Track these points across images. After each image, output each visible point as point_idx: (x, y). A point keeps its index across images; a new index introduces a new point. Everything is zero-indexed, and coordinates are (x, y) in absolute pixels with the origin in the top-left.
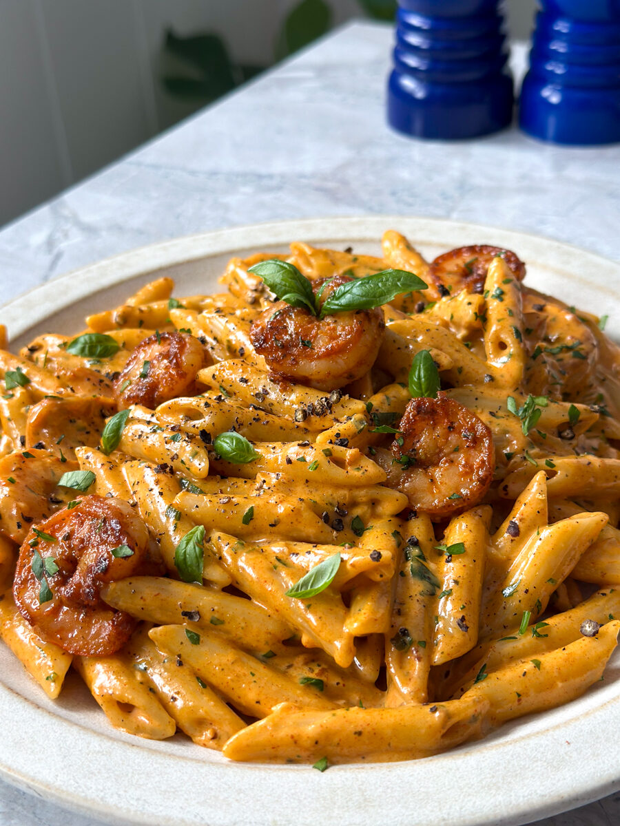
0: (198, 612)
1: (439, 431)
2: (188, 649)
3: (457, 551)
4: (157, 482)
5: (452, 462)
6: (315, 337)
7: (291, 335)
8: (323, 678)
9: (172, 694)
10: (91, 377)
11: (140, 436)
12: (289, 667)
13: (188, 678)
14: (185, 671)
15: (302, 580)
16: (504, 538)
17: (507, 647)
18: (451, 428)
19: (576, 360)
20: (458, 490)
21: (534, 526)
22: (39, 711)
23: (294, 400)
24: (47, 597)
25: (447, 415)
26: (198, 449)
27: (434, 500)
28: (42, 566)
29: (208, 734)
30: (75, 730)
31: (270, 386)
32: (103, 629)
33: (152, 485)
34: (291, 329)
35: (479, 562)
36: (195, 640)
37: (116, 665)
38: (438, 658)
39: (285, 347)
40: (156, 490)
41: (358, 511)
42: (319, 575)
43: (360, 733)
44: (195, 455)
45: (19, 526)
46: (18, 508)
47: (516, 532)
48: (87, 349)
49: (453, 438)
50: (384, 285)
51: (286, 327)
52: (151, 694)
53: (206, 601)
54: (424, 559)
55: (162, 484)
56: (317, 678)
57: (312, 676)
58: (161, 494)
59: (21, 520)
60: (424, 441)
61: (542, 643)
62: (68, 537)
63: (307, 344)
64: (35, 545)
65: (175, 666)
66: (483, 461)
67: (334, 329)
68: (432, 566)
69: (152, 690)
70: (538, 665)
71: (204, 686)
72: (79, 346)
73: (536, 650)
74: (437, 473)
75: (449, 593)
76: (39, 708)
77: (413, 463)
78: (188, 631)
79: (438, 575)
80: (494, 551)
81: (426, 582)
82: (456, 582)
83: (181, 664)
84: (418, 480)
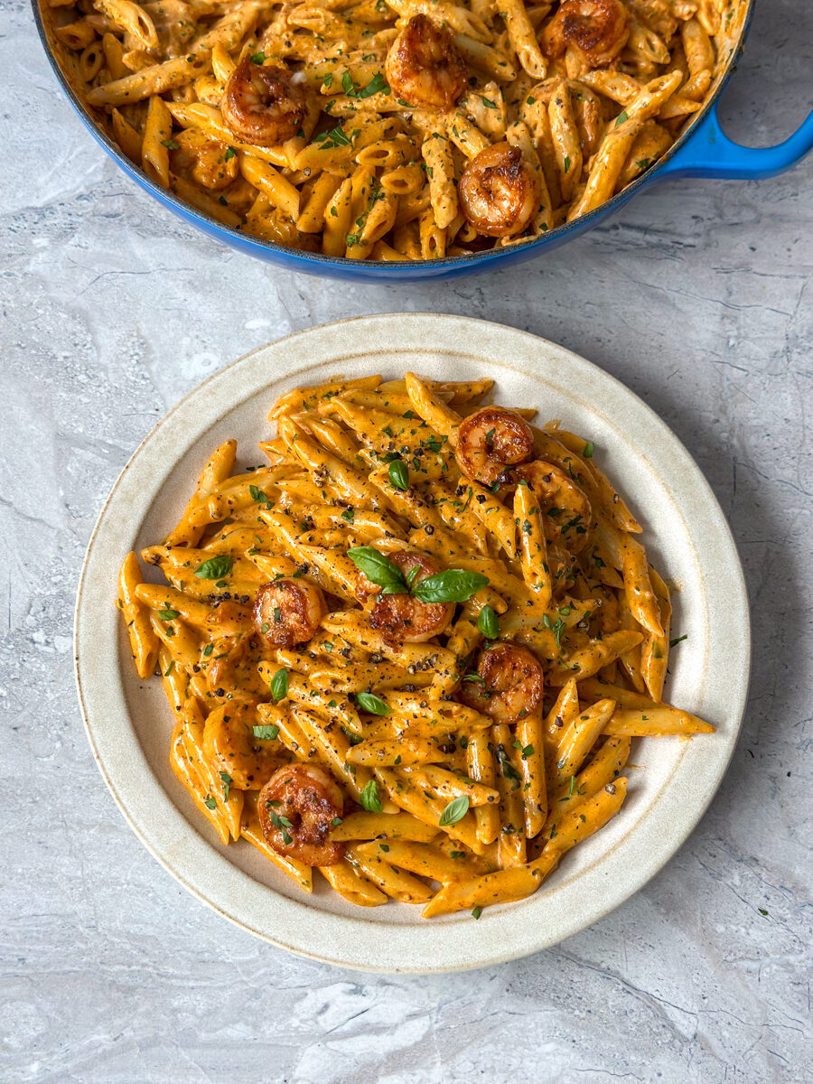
0: (385, 835)
1: (507, 672)
2: (383, 855)
3: (528, 752)
4: (330, 742)
5: (517, 690)
6: (413, 617)
7: (396, 619)
8: (463, 850)
9: (381, 881)
10: (232, 616)
11: (303, 698)
12: (442, 844)
13: (387, 870)
14: (383, 865)
15: (446, 809)
16: (553, 728)
17: (565, 806)
18: (514, 668)
19: (580, 535)
20: (523, 707)
21: (571, 718)
22: (308, 909)
23: (404, 658)
24: (288, 840)
25: (510, 660)
26: (352, 715)
27: (509, 716)
28: (279, 821)
29: (407, 897)
30: (334, 918)
31: (385, 648)
32: (329, 851)
33: (327, 744)
34: (395, 612)
35: (542, 755)
36: (386, 849)
37: (340, 867)
38: (530, 836)
39: (394, 628)
40: (332, 749)
41: (462, 733)
42: (455, 806)
43: (496, 895)
44: (351, 719)
45: (248, 785)
46: (244, 775)
47: (561, 724)
48: (212, 574)
49: (516, 674)
50: (461, 587)
51: (390, 609)
52: (368, 883)
53: (387, 827)
54: (509, 760)
55: (334, 742)
56: (460, 851)
57: (457, 849)
58: (336, 752)
59: (248, 782)
60: (498, 680)
61: (583, 798)
62: (291, 802)
63: (408, 623)
64: (269, 806)
65: (376, 863)
66: (537, 688)
67: (426, 608)
68: (514, 763)
69: (367, 880)
70: (583, 818)
71: (397, 872)
72: (205, 572)
73: (581, 803)
74: (509, 699)
75: (528, 785)
76: (307, 906)
77: (492, 693)
78: (381, 846)
79: (519, 770)
80: (549, 740)
81: (514, 779)
82: (531, 776)
83: (379, 861)
84: (496, 706)
